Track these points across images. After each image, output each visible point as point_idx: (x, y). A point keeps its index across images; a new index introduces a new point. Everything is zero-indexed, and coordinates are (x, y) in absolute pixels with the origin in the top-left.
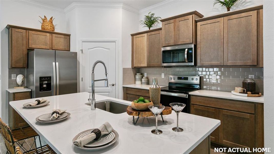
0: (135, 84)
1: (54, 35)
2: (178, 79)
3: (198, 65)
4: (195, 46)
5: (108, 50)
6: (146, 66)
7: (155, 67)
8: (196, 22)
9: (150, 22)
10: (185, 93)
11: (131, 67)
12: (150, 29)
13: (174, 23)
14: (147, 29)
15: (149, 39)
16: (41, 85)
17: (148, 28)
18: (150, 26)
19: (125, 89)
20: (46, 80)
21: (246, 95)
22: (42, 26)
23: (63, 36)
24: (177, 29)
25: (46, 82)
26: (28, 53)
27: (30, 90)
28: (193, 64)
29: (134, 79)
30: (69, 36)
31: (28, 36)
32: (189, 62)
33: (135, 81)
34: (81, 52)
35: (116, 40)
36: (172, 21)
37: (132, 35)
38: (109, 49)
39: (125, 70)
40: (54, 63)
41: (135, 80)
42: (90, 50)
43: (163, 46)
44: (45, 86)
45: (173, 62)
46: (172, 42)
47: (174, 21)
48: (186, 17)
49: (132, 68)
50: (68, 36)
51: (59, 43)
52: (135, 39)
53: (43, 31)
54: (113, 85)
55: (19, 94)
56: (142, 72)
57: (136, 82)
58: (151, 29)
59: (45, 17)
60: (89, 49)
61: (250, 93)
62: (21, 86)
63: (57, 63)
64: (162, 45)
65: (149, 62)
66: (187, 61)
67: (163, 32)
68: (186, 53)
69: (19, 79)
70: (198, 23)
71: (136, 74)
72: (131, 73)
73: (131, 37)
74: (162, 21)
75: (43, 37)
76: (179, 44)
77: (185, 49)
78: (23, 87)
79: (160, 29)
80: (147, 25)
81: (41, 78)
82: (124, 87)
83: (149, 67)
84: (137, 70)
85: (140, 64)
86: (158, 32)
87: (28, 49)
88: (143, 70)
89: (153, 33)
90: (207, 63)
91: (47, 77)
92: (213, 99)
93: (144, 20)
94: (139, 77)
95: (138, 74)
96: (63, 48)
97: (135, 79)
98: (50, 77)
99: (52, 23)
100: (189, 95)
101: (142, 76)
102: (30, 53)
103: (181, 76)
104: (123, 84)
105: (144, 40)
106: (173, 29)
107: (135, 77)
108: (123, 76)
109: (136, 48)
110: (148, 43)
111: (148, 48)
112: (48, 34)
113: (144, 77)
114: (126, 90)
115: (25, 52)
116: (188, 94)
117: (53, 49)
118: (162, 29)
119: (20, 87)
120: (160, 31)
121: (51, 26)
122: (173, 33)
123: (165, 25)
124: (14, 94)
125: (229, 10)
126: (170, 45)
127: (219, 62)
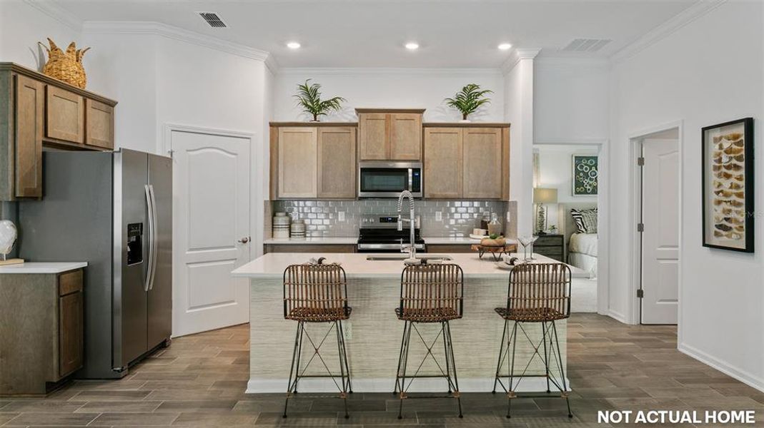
0: (272, 236)
1: (89, 101)
2: (381, 222)
3: (426, 197)
5: (233, 156)
6: (316, 197)
7: (337, 198)
8: (423, 126)
11: (268, 199)
12: (315, 119)
13: (386, 120)
15: (322, 140)
17: (313, 116)
18: (316, 113)
20: (135, 234)
23: (103, 106)
24: (390, 132)
26: (44, 154)
27: (85, 264)
28: (420, 194)
29: (271, 226)
30: (114, 104)
31: (44, 102)
32: (414, 191)
33: (273, 230)
34: (170, 156)
35: (252, 135)
36: (382, 116)
37: (273, 125)
38: (236, 154)
39: (265, 206)
40: (147, 187)
41: (273, 228)
42: (191, 153)
47: (386, 117)
48: (409, 114)
49: (272, 200)
51: (98, 125)
52: (281, 135)
55: (67, 275)
57: (274, 232)
58: (321, 120)
59: (73, 45)
60: (188, 151)
63: (151, 186)
64: (358, 157)
65: (322, 188)
66: (411, 190)
67: (361, 132)
68: (411, 175)
69: (7, 234)
70: (426, 128)
71: (274, 215)
73: (269, 128)
74: (362, 111)
76: (395, 159)
77: (407, 169)
79: (355, 125)
81: (130, 227)
82: (265, 245)
83: (322, 198)
84: (273, 205)
85: (298, 192)
86: (347, 130)
87: (44, 142)
88: (288, 206)
89: (334, 129)
90: (439, 193)
93: (301, 96)
94: (282, 221)
96: (104, 140)
97: (273, 225)
98: (141, 225)
100: (426, 245)
103: (387, 217)
104: (264, 240)
105: (309, 141)
106: (384, 131)
107: (273, 222)
109: (286, 156)
110: (320, 148)
111: (320, 159)
115: (41, 150)
116: (424, 243)
117: (88, 142)
118: (360, 126)
120: (352, 128)
122: (384, 138)
123: (367, 119)
124: (59, 275)
125: (465, 118)
126: (377, 158)
127: (457, 194)
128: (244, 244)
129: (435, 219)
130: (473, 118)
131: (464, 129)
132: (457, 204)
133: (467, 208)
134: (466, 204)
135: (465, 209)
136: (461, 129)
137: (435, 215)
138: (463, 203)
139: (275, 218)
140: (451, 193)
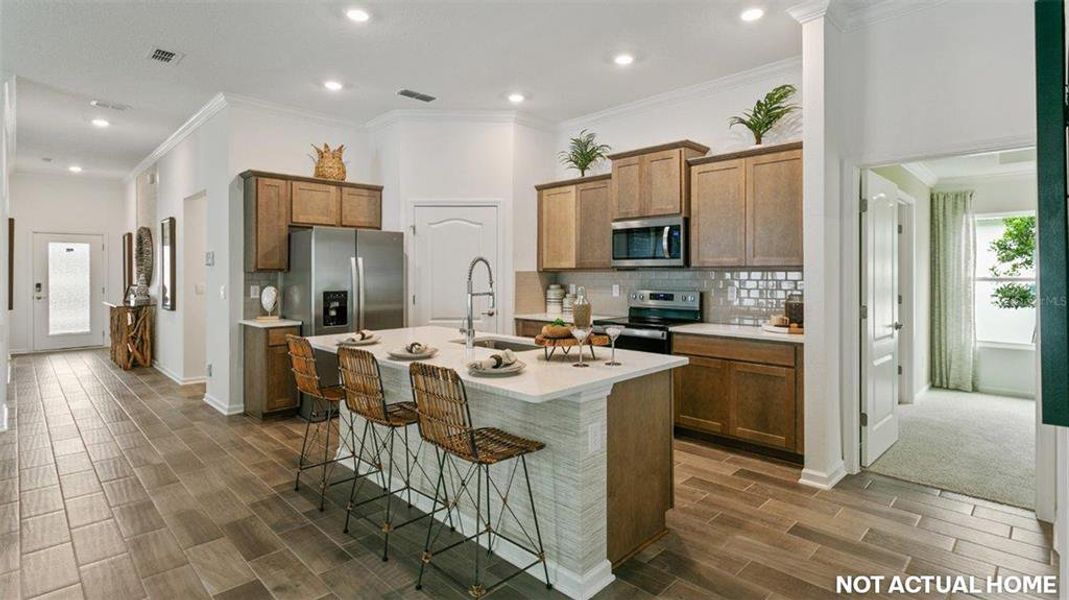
0: (546, 311)
1: (345, 189)
2: (650, 299)
3: (693, 265)
4: (687, 221)
5: (478, 226)
6: (574, 266)
7: (594, 268)
8: (689, 165)
9: (584, 155)
10: (660, 329)
11: (535, 270)
12: (583, 175)
13: (640, 163)
14: (576, 174)
15: (581, 198)
16: (326, 310)
17: (580, 172)
18: (583, 168)
19: (520, 324)
20: (335, 300)
21: (786, 330)
22: (317, 168)
23: (365, 192)
24: (646, 179)
25: (337, 304)
26: (289, 236)
27: (300, 323)
28: (680, 262)
29: (544, 299)
30: (379, 189)
31: (289, 195)
32: (672, 257)
33: (546, 304)
34: (412, 230)
35: (499, 202)
36: (635, 159)
37: (540, 188)
38: (480, 224)
39: (520, 277)
40: (353, 259)
41: (546, 301)
42: (433, 226)
43: (615, 217)
44: (333, 313)
45: (628, 258)
46: (634, 210)
47: (640, 161)
48: (666, 153)
49: (539, 271)
50: (376, 191)
51: (357, 209)
52: (545, 198)
53: (320, 180)
54: (491, 314)
55: (276, 330)
56: (565, 282)
57: (548, 306)
58: (588, 174)
59: (326, 146)
60: (430, 224)
61: (796, 325)
62: (273, 313)
63: (360, 260)
64: (612, 215)
65: (580, 256)
66: (667, 256)
67: (614, 184)
68: (665, 235)
69: (269, 296)
70: (693, 168)
71: (548, 288)
72: (537, 285)
73: (536, 192)
74: (613, 157)
75: (322, 195)
76: (650, 214)
77: (663, 228)
78: (277, 317)
79: (609, 177)
80: (576, 163)
81: (326, 294)
82: (517, 320)
83: (580, 268)
84: (552, 277)
85: (559, 261)
86: (604, 183)
87: (290, 226)
88: (567, 278)
89: (591, 185)
90: (711, 260)
91: (339, 293)
92: (719, 341)
93: (569, 151)
94: (555, 294)
95: (552, 287)
96: (367, 220)
98: (345, 293)
99: (341, 159)
100: (670, 334)
101: (563, 291)
102: (293, 235)
103: (657, 292)
104: (516, 312)
105: (568, 203)
106: (637, 180)
107: (546, 294)
108: (516, 292)
109: (549, 222)
110: (578, 208)
111: (578, 222)
112: (333, 189)
113: (568, 295)
114: (524, 326)
115: (285, 233)
116: (667, 331)
117: (344, 223)
118: (613, 177)
119: (269, 317)
120: (608, 181)
121: (339, 169)
123: (619, 167)
124: (267, 330)
125: (759, 142)
126: (630, 216)
127: (736, 259)
128: (492, 318)
129: (727, 297)
130: (770, 139)
131: (748, 159)
132: (744, 275)
133: (758, 281)
134: (756, 275)
135: (755, 282)
136: (743, 160)
137: (727, 292)
138: (753, 274)
139: (549, 292)
140: (727, 260)
